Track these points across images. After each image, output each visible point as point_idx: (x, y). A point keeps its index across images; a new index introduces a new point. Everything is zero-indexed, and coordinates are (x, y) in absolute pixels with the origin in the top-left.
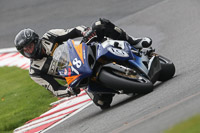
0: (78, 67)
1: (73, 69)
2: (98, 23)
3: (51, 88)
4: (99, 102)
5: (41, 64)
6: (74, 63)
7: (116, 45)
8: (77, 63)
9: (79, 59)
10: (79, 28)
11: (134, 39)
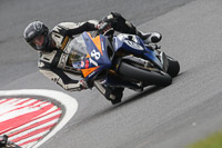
0: (97, 58)
1: (91, 61)
2: (110, 17)
3: (61, 81)
4: (111, 96)
5: (51, 57)
6: (93, 55)
7: (130, 39)
9: (97, 51)
10: (91, 22)
11: (144, 34)
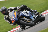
6: (13, 17)
8: (14, 17)
11: (32, 10)
